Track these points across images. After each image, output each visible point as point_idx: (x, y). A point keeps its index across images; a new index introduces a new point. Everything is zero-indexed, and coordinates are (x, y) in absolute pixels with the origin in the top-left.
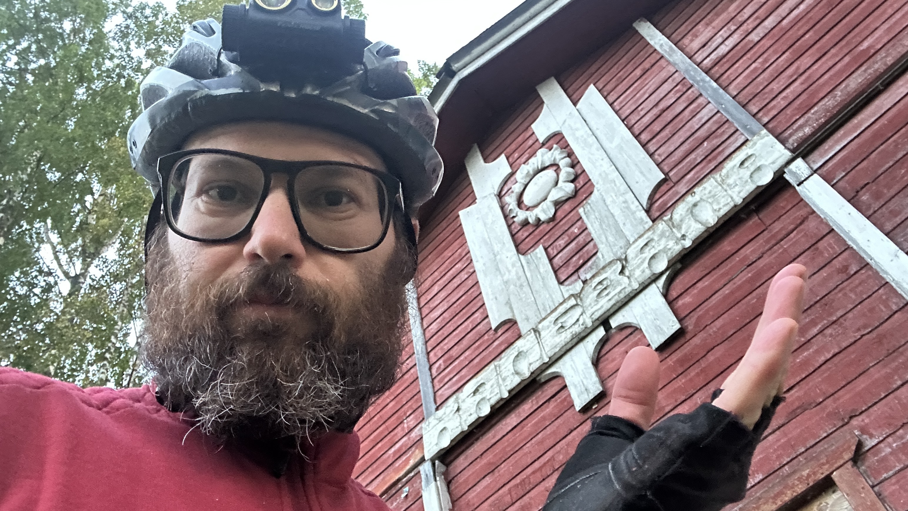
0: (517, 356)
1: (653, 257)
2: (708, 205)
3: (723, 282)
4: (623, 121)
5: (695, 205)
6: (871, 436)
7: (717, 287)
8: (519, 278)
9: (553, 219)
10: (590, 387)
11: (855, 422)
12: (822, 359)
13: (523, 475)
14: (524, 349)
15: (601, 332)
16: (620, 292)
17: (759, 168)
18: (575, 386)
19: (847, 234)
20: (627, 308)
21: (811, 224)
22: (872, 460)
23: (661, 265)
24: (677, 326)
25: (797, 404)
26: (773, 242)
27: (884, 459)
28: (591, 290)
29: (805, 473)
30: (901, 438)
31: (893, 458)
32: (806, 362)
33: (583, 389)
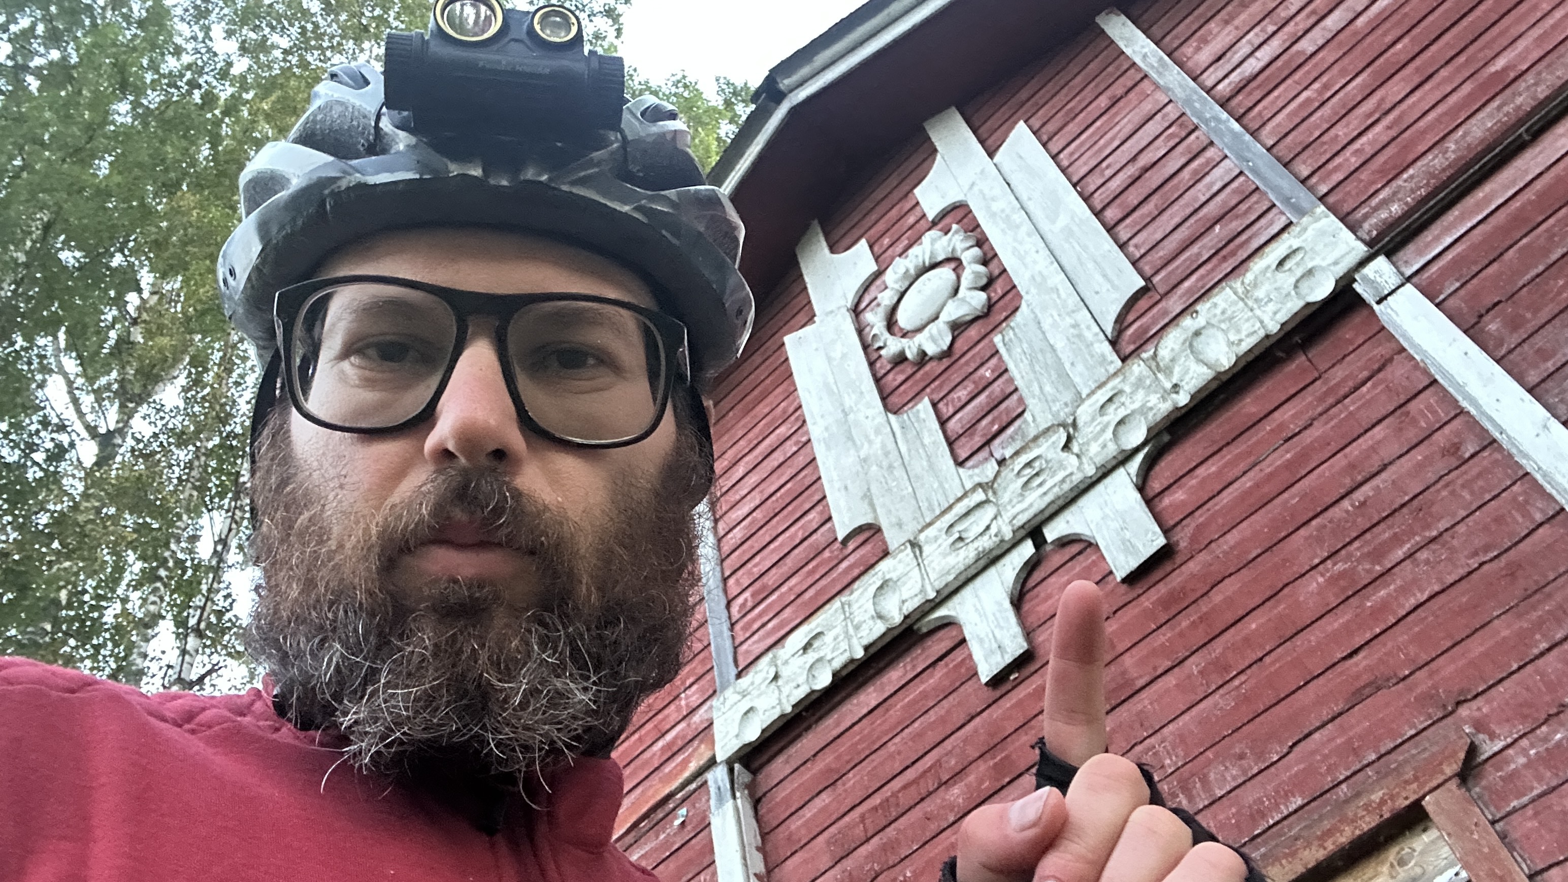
0: (881, 587)
1: (1121, 422)
2: (1220, 335)
3: (1242, 466)
4: (1075, 186)
5: (1197, 333)
6: (1493, 736)
7: (1230, 476)
8: (887, 454)
9: (947, 353)
10: (1006, 642)
11: (1464, 712)
12: (1413, 602)
13: (887, 792)
14: (894, 576)
15: (1027, 549)
16: (1063, 481)
17: (1310, 272)
18: (981, 641)
19: (1460, 387)
20: (1073, 508)
21: (1397, 372)
22: (1492, 776)
23: (1136, 435)
24: (1161, 541)
25: (1366, 678)
26: (1331, 400)
27: (1513, 776)
28: (1012, 475)
29: (1376, 797)
30: (1546, 739)
31: (1529, 774)
32: (1384, 607)
33: (995, 646)
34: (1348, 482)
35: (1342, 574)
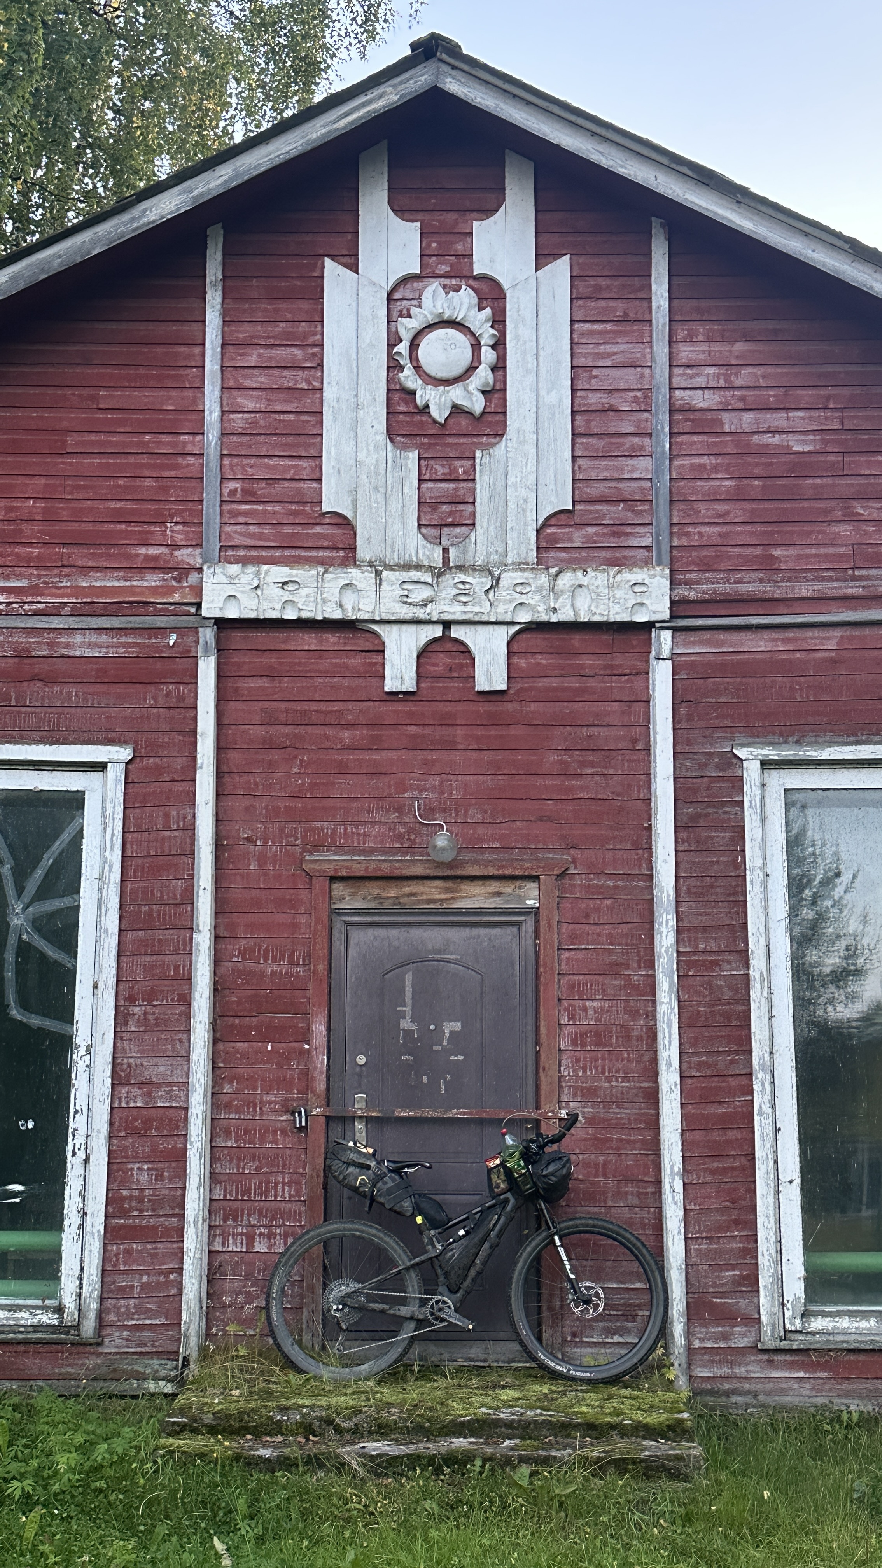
0: (347, 585)
1: (521, 604)
2: (588, 599)
3: (556, 672)
5: (580, 586)
6: (575, 868)
7: (550, 673)
8: (377, 474)
9: (443, 426)
10: (406, 678)
11: (572, 851)
12: (582, 795)
13: (306, 706)
14: (360, 586)
15: (438, 631)
16: (477, 613)
17: (642, 604)
18: (393, 666)
20: (472, 628)
21: (638, 682)
22: (566, 881)
23: (524, 617)
24: (504, 687)
25: (548, 814)
26: (609, 672)
27: (574, 886)
28: (451, 582)
29: (527, 865)
30: (591, 880)
31: (578, 889)
32: (570, 789)
33: (399, 675)
34: (591, 720)
35: (565, 762)
